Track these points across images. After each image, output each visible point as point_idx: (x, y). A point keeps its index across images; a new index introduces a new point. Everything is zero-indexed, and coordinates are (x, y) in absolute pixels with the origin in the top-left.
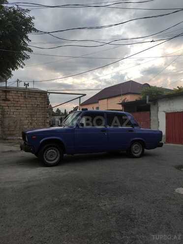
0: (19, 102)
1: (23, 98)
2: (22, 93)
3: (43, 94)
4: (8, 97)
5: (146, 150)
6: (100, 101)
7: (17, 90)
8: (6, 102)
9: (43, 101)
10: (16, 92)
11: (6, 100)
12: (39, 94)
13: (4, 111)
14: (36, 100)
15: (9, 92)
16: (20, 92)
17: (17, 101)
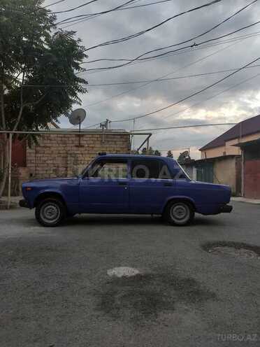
0: (95, 149)
1: (99, 142)
2: (98, 136)
3: (125, 137)
4: (82, 142)
5: (197, 215)
6: (227, 143)
7: (92, 133)
8: (80, 149)
9: (124, 146)
10: (90, 136)
11: (80, 146)
12: (119, 137)
13: (77, 160)
14: (115, 144)
15: (83, 136)
16: (96, 136)
17: (93, 147)
